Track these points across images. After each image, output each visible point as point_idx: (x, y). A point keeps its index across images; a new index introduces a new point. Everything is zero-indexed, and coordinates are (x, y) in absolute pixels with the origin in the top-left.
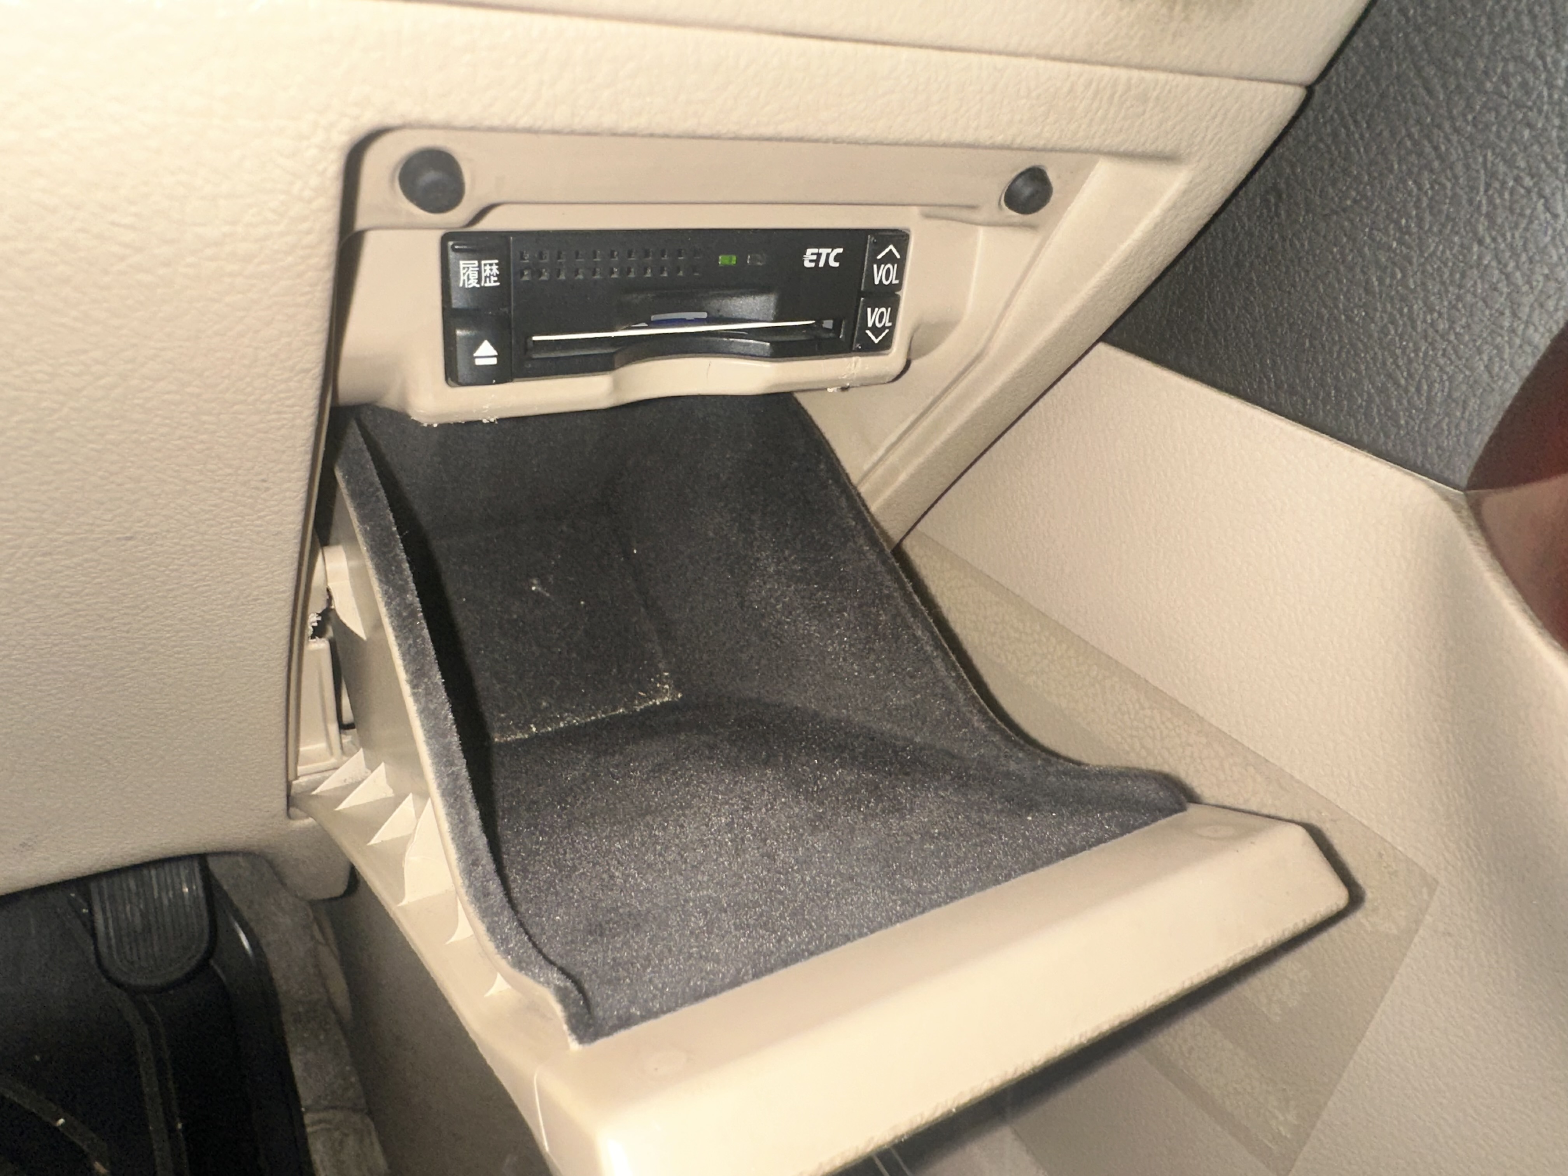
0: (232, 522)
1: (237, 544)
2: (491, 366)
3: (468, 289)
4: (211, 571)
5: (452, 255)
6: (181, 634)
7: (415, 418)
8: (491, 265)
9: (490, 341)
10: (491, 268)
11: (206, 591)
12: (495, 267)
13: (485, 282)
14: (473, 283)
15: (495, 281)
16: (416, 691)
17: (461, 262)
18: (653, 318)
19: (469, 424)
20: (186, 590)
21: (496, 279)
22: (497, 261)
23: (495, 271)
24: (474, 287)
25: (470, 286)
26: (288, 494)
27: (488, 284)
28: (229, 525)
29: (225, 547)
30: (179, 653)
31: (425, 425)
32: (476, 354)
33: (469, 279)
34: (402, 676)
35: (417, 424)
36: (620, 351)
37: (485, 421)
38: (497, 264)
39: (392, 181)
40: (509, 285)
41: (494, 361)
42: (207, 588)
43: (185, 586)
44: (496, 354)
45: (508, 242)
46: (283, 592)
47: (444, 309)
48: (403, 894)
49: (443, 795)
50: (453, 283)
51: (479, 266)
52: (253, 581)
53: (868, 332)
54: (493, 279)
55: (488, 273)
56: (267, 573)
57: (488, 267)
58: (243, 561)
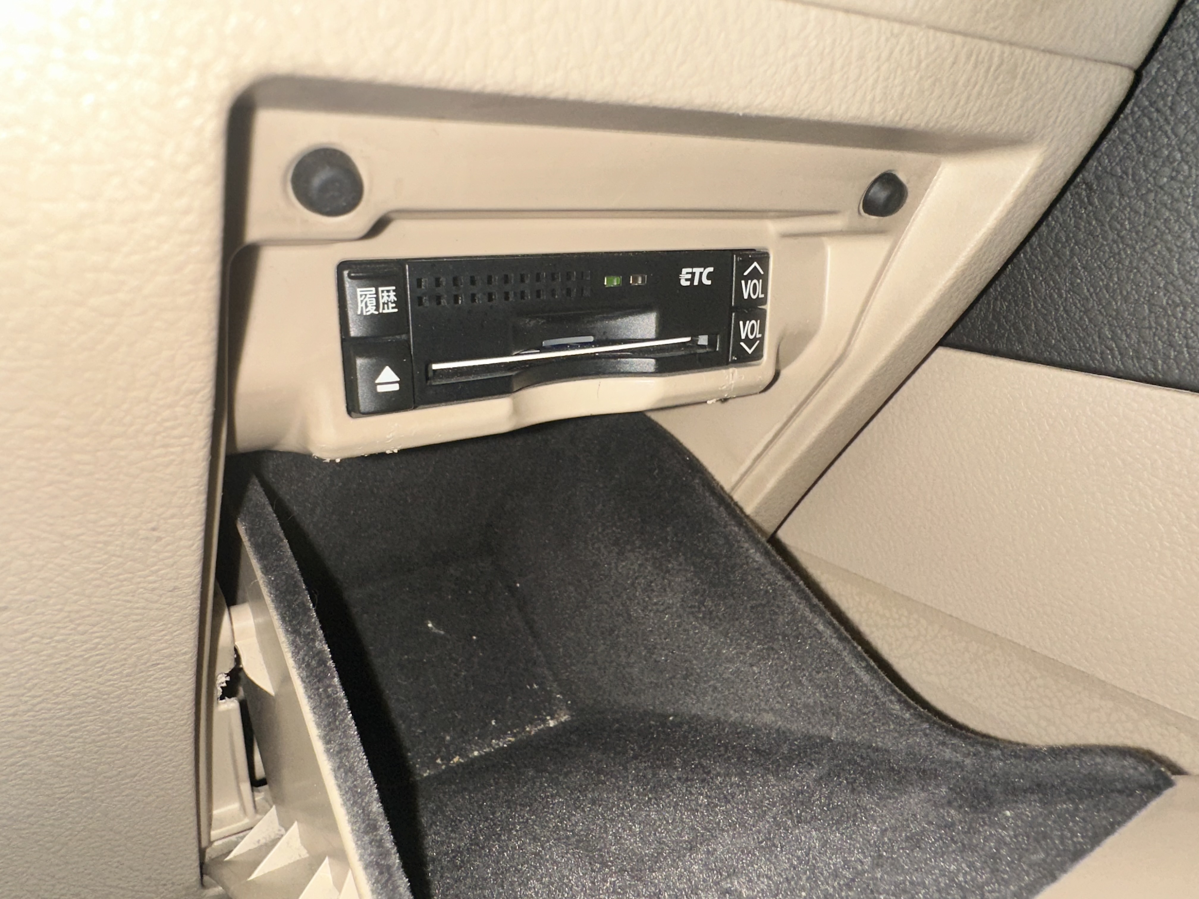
0: (122, 581)
1: (129, 605)
2: (395, 394)
3: (366, 316)
4: (103, 638)
5: (348, 283)
6: (76, 711)
7: (317, 455)
8: (388, 291)
9: (390, 367)
10: (388, 294)
11: (100, 662)
12: (392, 294)
13: (384, 309)
14: (372, 310)
15: (393, 308)
16: (329, 746)
17: (359, 290)
19: (371, 456)
20: (76, 661)
21: (394, 305)
22: (394, 288)
23: (393, 298)
24: (372, 315)
25: (368, 314)
26: (182, 543)
27: (386, 311)
28: (118, 583)
29: (117, 610)
30: (75, 731)
31: (328, 460)
32: (377, 381)
33: (367, 306)
34: (314, 732)
35: (320, 460)
36: (517, 375)
37: (388, 452)
38: (394, 291)
39: (285, 178)
40: (407, 311)
41: (396, 387)
42: (98, 657)
43: (75, 657)
44: (398, 379)
45: (401, 268)
46: (185, 653)
47: (343, 341)
51: (377, 293)
52: (150, 645)
53: (742, 344)
54: (391, 305)
55: (385, 299)
56: (165, 635)
57: (385, 294)
58: (137, 624)
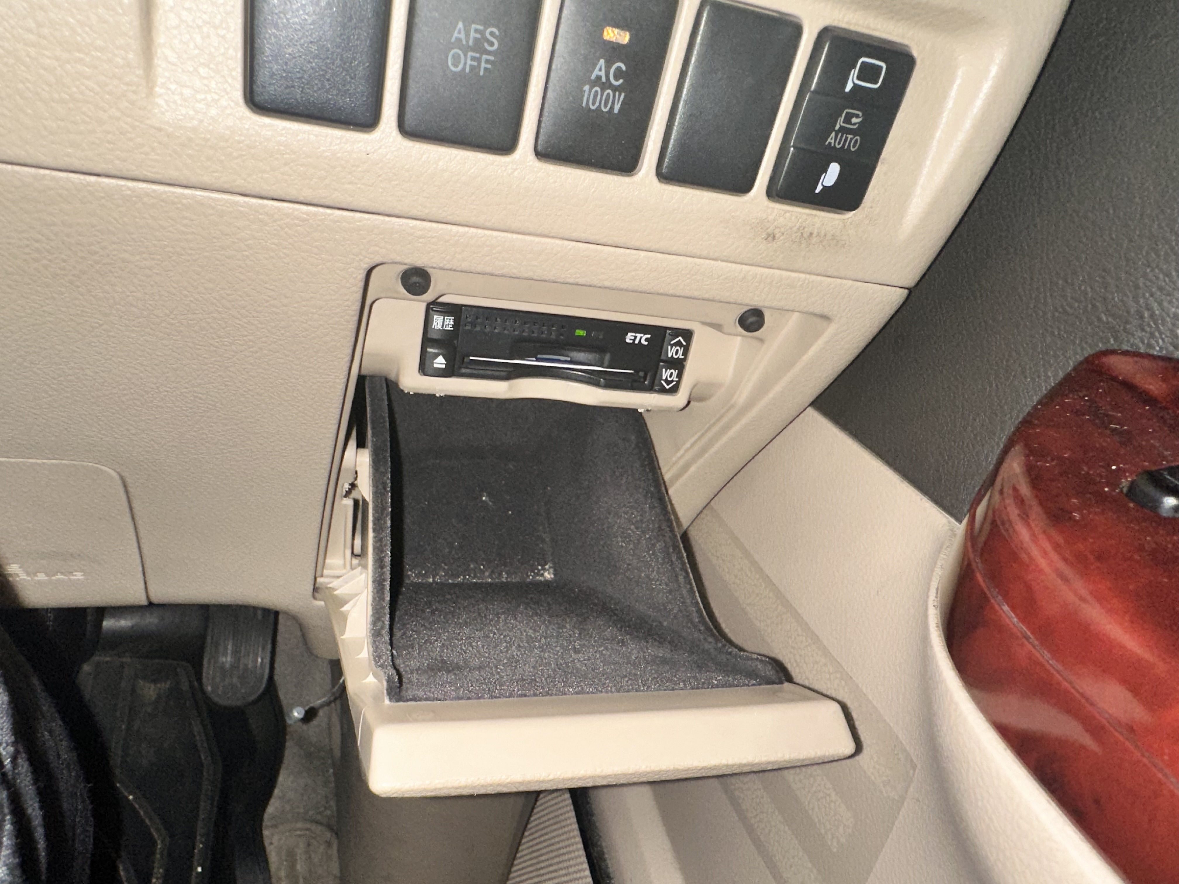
2: (442, 369)
3: (437, 330)
5: (431, 313)
7: (402, 388)
8: (450, 319)
9: (443, 356)
10: (449, 321)
14: (439, 327)
15: (451, 328)
17: (436, 316)
18: (539, 356)
19: (429, 395)
21: (451, 326)
22: (453, 317)
23: (452, 322)
24: (440, 329)
27: (447, 328)
31: (407, 392)
32: (435, 362)
33: (438, 325)
35: (402, 391)
36: (515, 370)
37: (437, 395)
38: (453, 319)
39: (397, 279)
40: (459, 330)
41: (443, 366)
44: (445, 362)
45: (461, 309)
47: (423, 337)
48: (345, 631)
49: (374, 582)
50: (429, 325)
51: (444, 319)
53: (661, 381)
55: (448, 323)
